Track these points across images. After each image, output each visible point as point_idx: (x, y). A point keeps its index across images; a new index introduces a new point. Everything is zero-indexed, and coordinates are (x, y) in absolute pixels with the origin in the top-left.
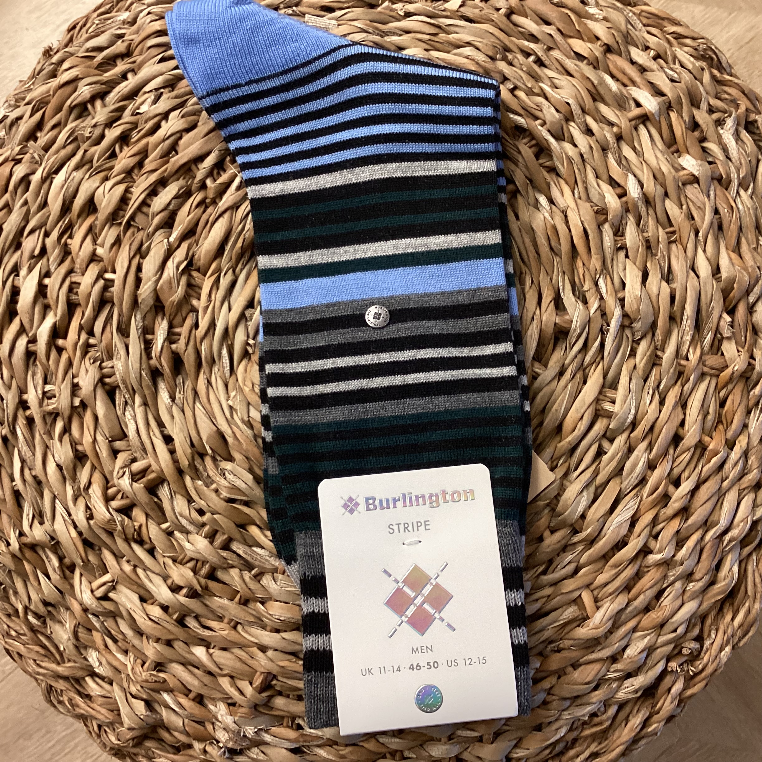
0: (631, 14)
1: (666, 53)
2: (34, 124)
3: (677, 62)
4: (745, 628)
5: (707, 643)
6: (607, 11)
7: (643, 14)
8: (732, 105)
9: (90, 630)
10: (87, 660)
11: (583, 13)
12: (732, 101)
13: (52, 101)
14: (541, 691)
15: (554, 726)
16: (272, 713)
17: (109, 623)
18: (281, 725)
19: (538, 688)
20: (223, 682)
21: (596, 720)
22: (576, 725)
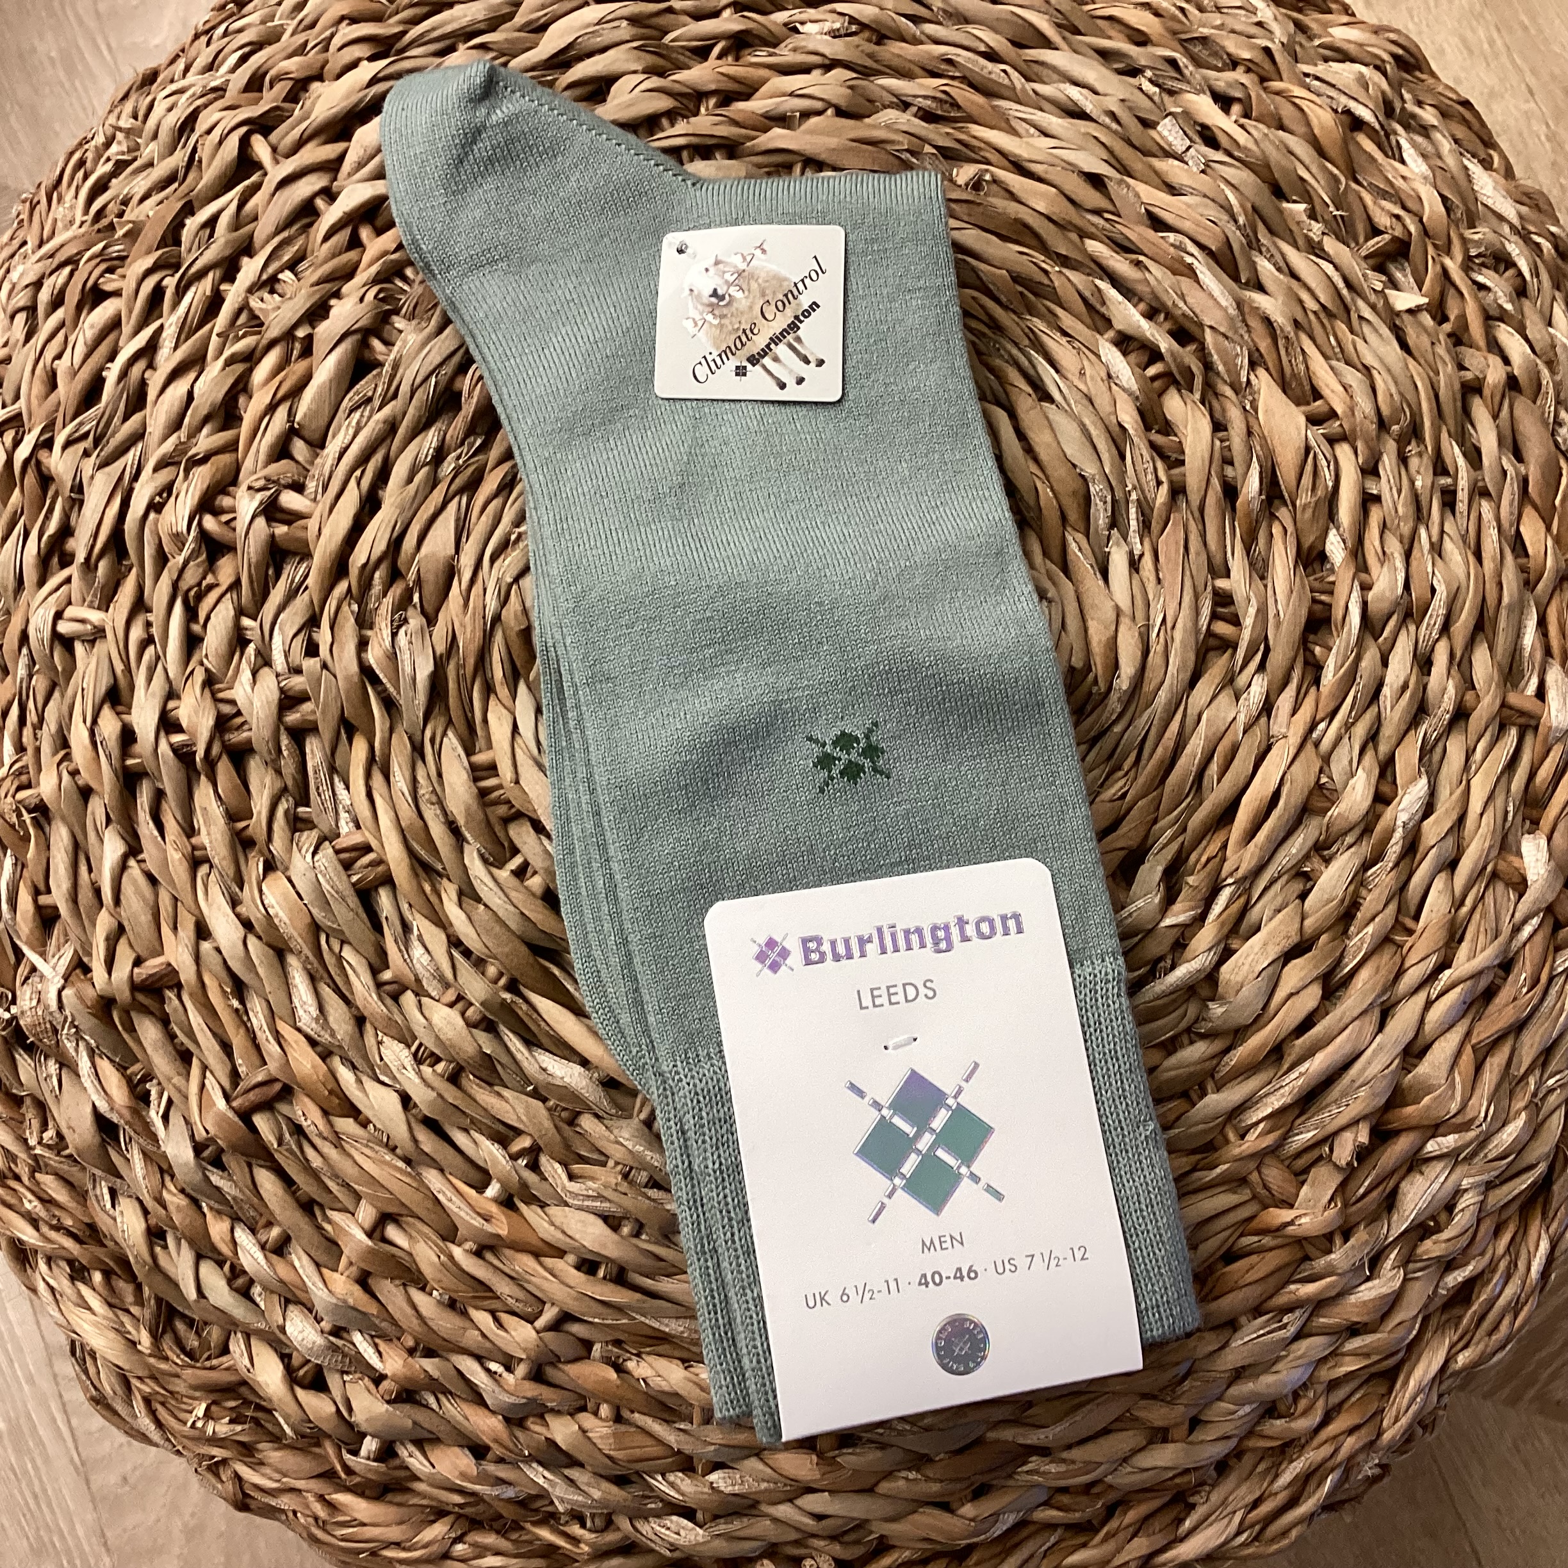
14: (532, 1401)
15: (502, 1472)
16: (125, 1036)
17: (40, 683)
18: (122, 1068)
19: (532, 1390)
20: (104, 922)
21: (576, 1530)
22: (539, 1504)
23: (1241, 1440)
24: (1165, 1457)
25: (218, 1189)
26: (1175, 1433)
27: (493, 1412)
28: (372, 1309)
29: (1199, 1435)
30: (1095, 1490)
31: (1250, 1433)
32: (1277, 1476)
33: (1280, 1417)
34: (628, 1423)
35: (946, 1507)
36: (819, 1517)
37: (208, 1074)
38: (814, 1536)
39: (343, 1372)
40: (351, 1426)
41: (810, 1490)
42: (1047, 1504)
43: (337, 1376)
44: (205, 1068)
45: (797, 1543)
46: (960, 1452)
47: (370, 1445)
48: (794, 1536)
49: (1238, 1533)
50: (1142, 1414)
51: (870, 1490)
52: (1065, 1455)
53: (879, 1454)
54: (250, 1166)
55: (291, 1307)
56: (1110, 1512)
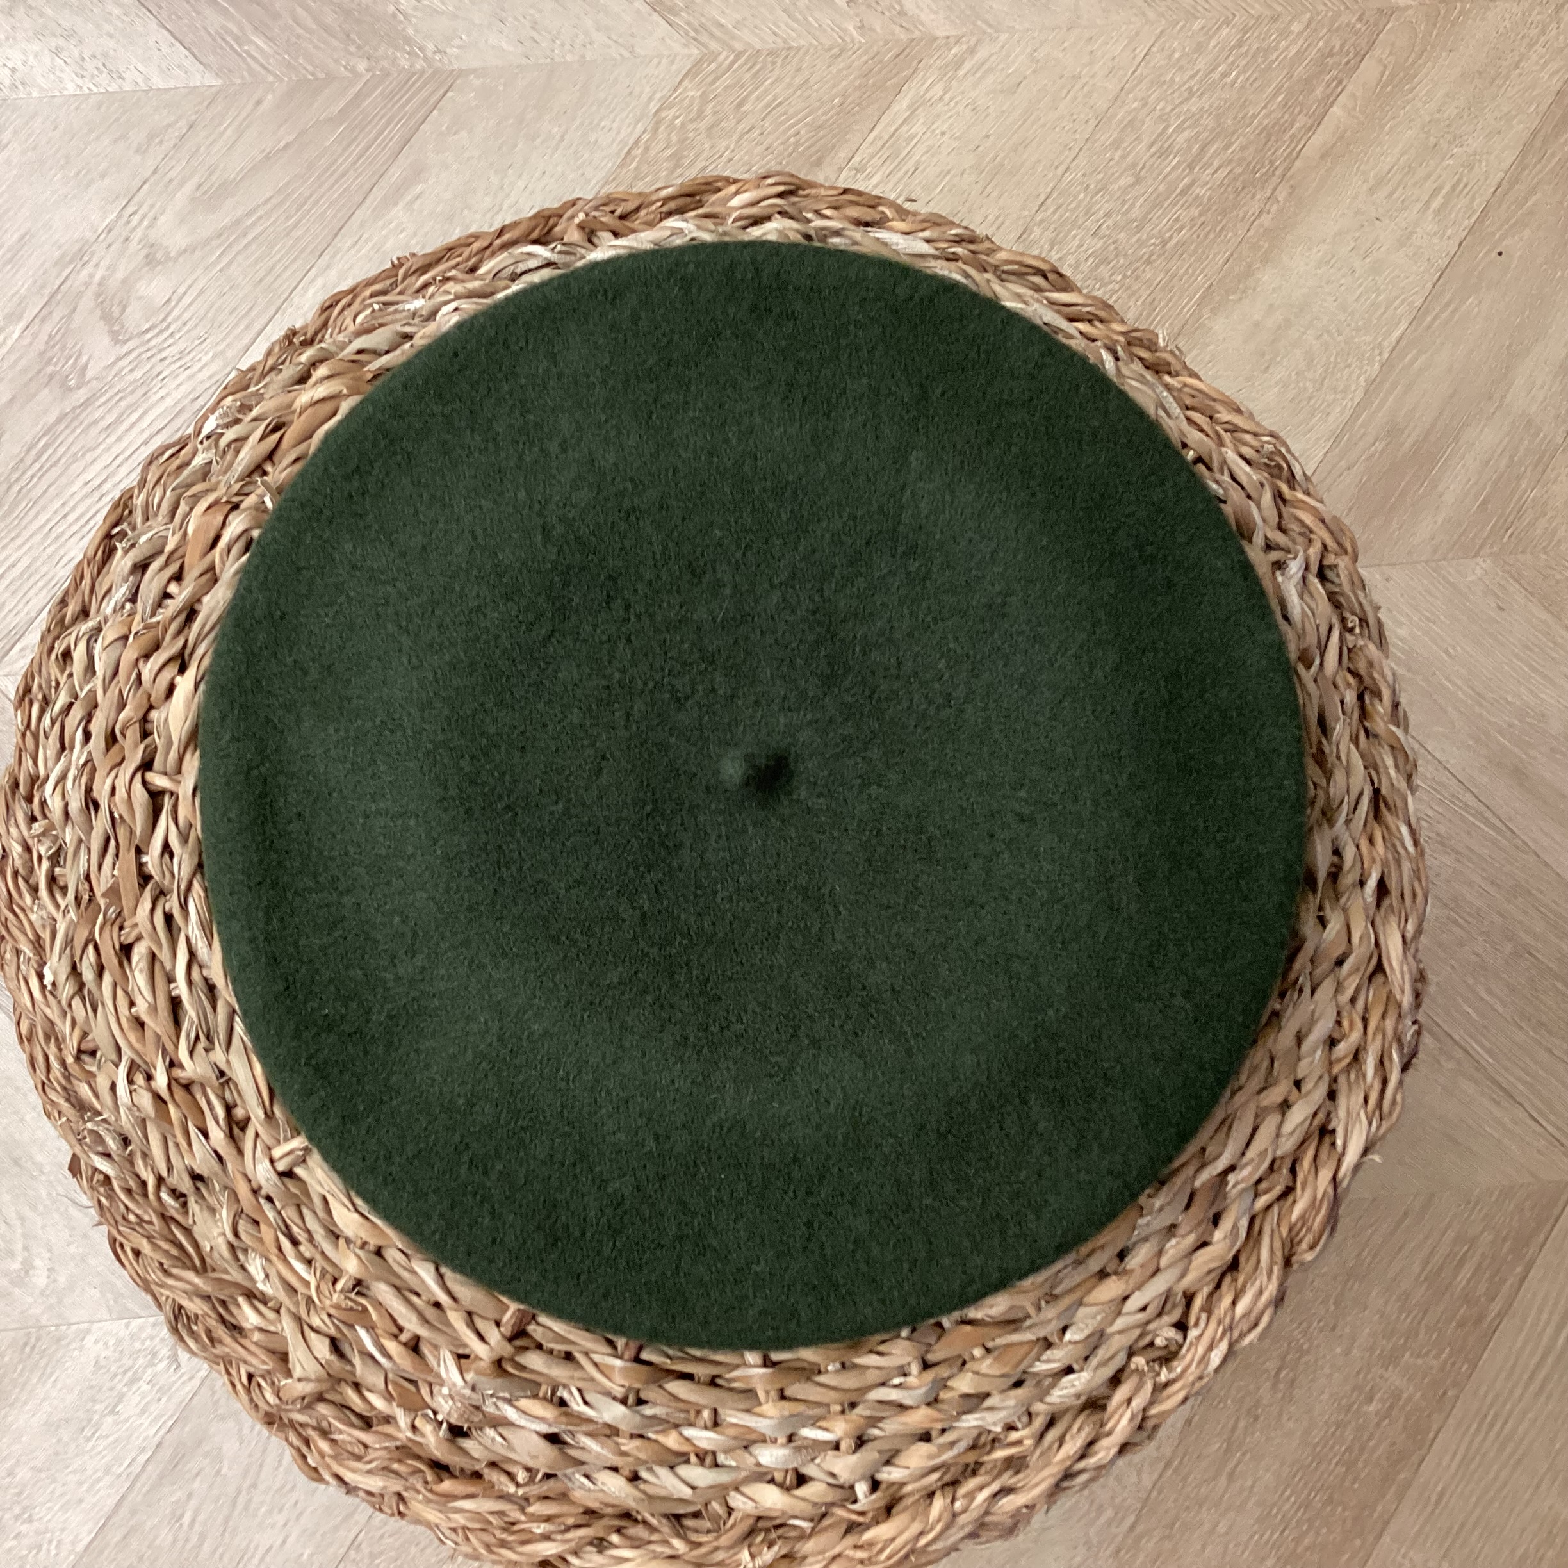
0: (1165, 394)
1: (1210, 455)
2: (264, 452)
3: (1226, 472)
4: (1253, 1316)
5: (1193, 1333)
7: (1186, 388)
8: (1299, 539)
9: (256, 1223)
10: (244, 1270)
12: (1301, 534)
13: (296, 423)
14: (934, 1381)
15: (949, 1437)
16: (524, 1375)
17: (289, 1213)
18: (535, 1396)
19: (930, 1375)
20: (456, 1319)
21: (1014, 1436)
22: (983, 1440)
23: (1330, 1072)
24: (1299, 1115)
25: (653, 1417)
26: (1291, 1099)
27: (918, 1407)
28: (800, 1408)
29: (1304, 1089)
30: (1276, 1166)
31: (1331, 1064)
32: (1364, 1076)
33: (1339, 1041)
34: (995, 1348)
35: (1205, 1244)
36: (1144, 1309)
37: (593, 1356)
38: (1148, 1323)
39: (813, 1460)
40: (841, 1487)
41: (1126, 1298)
42: (1256, 1195)
43: (812, 1465)
44: (586, 1354)
45: (1141, 1336)
46: (1188, 1207)
47: (861, 1489)
48: (1137, 1332)
49: (1370, 1124)
50: (1265, 1103)
51: (1157, 1270)
52: (1245, 1160)
53: (1147, 1245)
54: (661, 1387)
55: (752, 1449)
56: (1293, 1171)
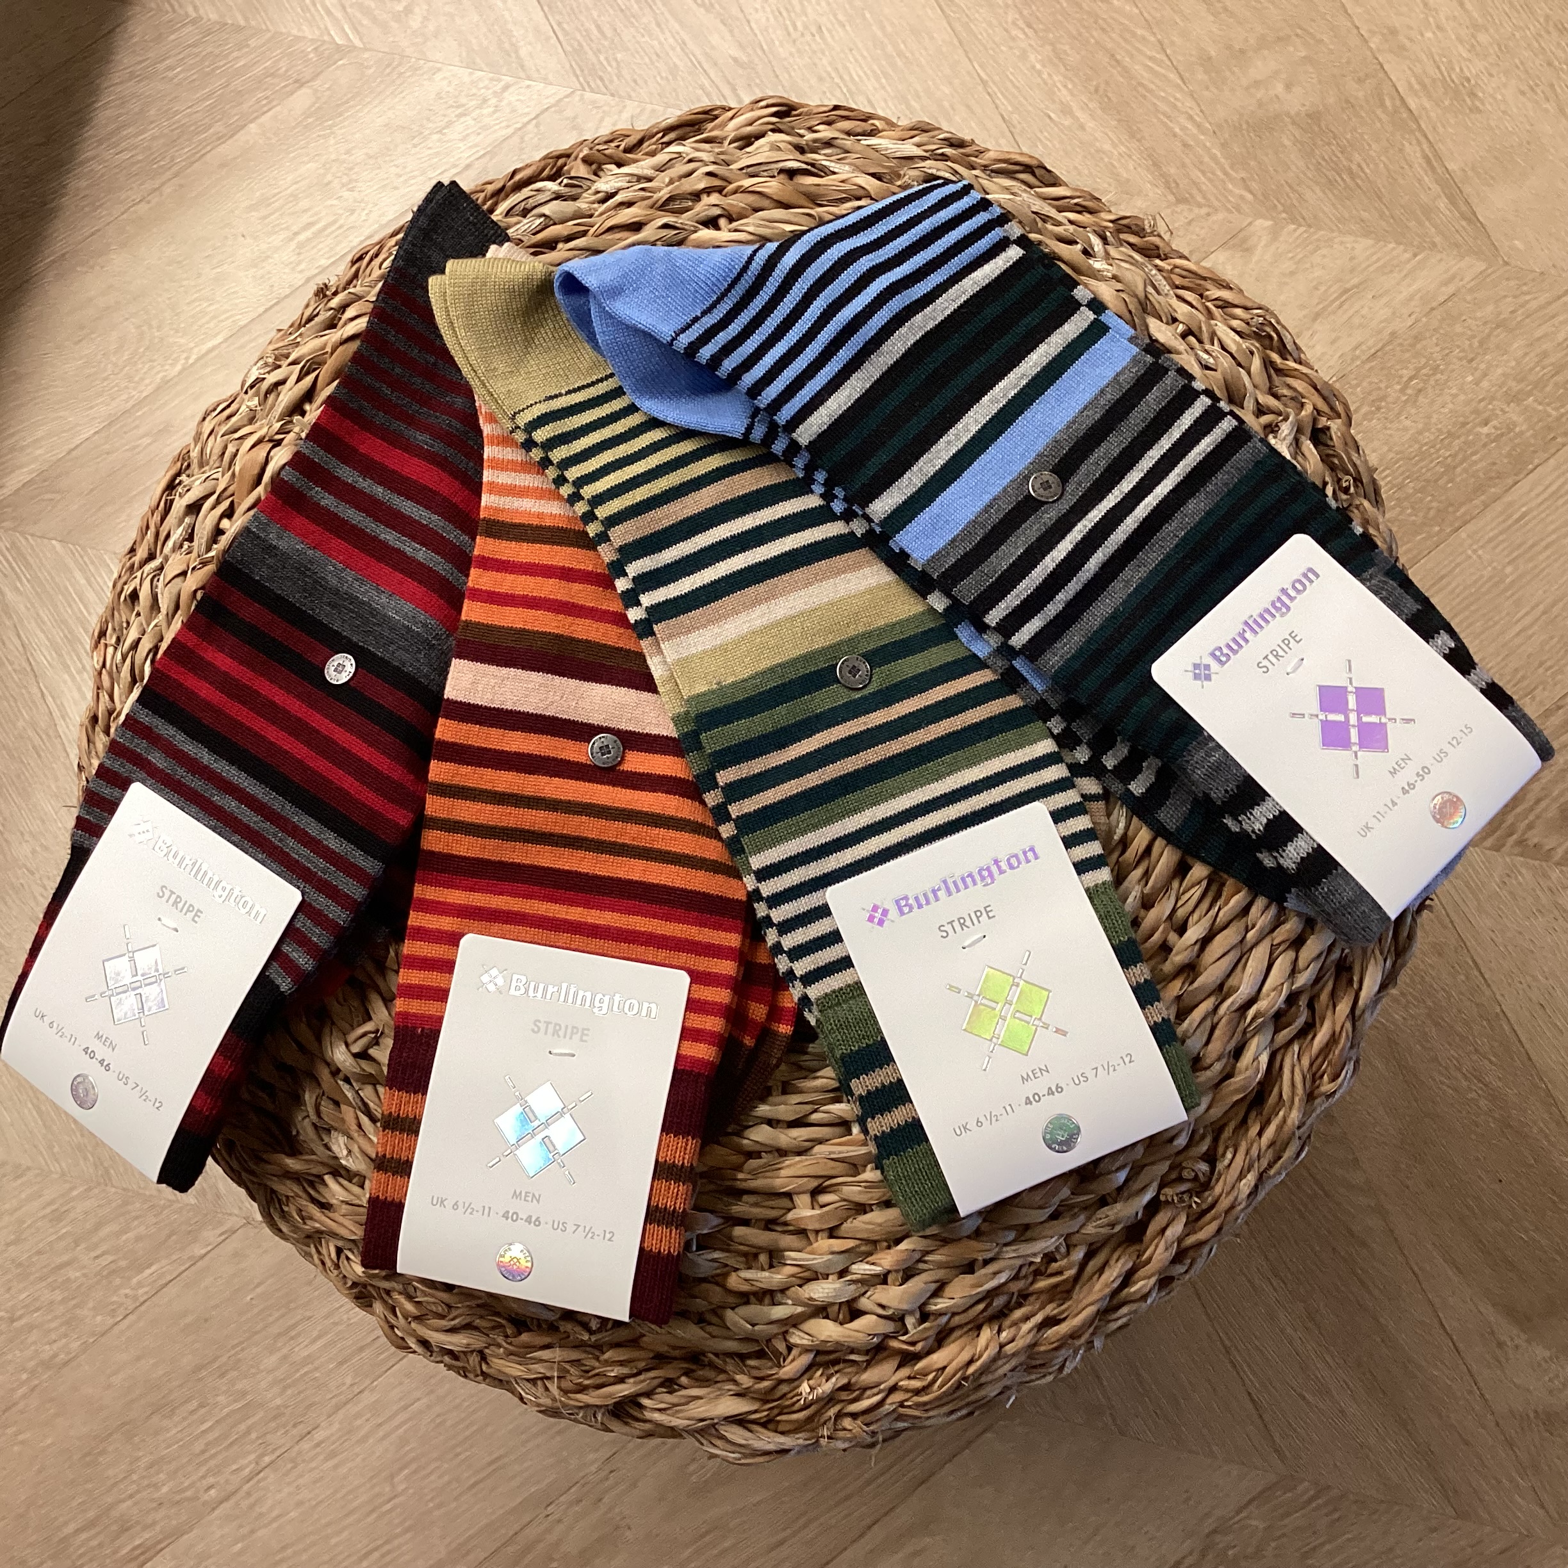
0: (1154, 272)
1: (1200, 328)
2: (302, 392)
3: (1216, 342)
4: (1278, 1147)
5: (1220, 1166)
6: (1119, 266)
7: (1177, 270)
8: (1292, 404)
9: (337, 1104)
10: (329, 1149)
11: (1084, 269)
12: (1292, 399)
13: (329, 362)
22: (1025, 1270)
24: (1313, 950)
25: (714, 1261)
26: (1305, 935)
27: (959, 1240)
28: (851, 1244)
30: (1294, 998)
35: (1229, 1075)
38: (1176, 1154)
39: (864, 1294)
40: (891, 1318)
42: (1276, 1031)
43: (863, 1299)
45: (1171, 1168)
46: (1208, 1041)
48: (1167, 1163)
54: (719, 1233)
